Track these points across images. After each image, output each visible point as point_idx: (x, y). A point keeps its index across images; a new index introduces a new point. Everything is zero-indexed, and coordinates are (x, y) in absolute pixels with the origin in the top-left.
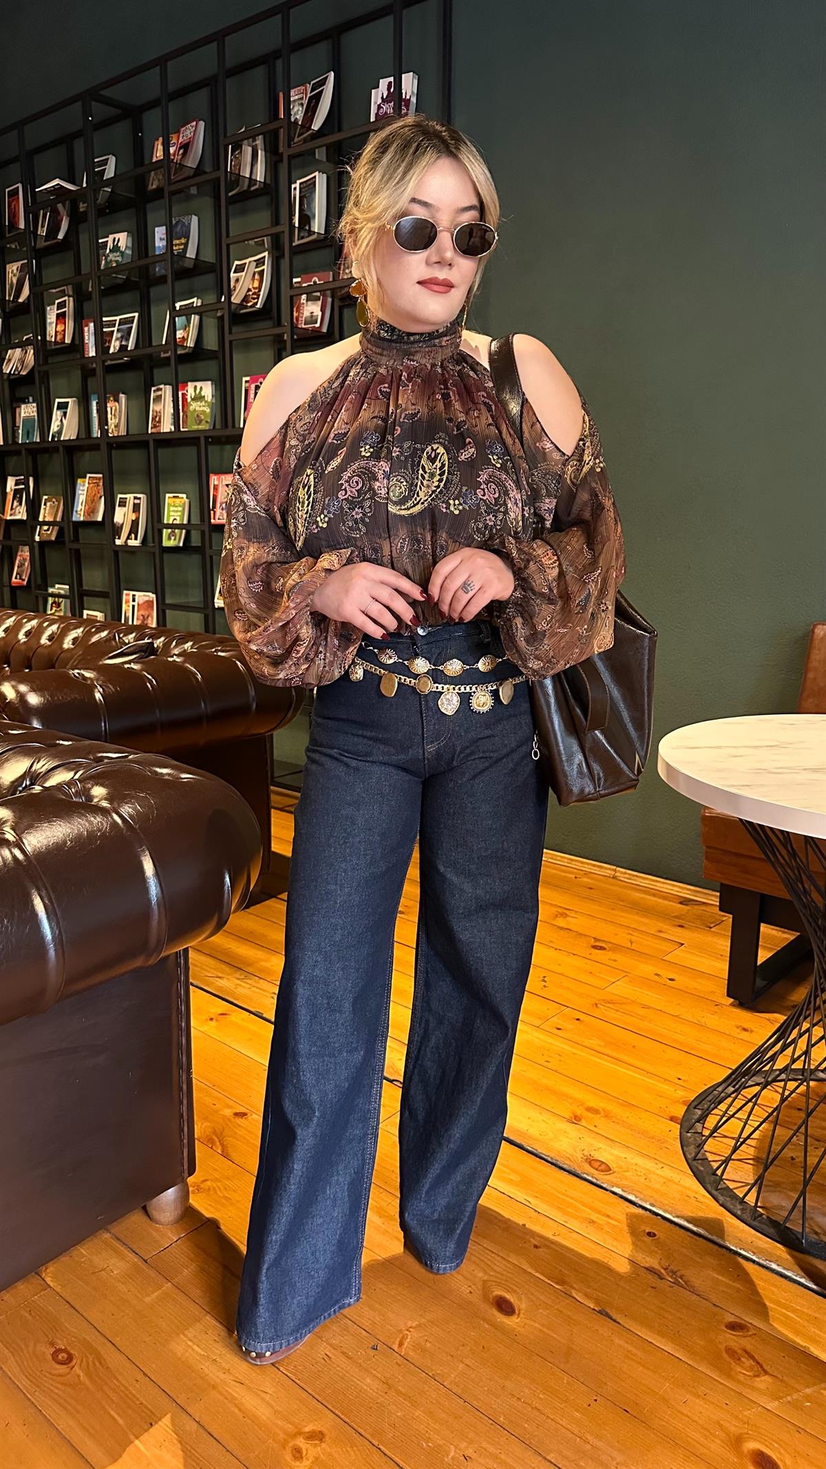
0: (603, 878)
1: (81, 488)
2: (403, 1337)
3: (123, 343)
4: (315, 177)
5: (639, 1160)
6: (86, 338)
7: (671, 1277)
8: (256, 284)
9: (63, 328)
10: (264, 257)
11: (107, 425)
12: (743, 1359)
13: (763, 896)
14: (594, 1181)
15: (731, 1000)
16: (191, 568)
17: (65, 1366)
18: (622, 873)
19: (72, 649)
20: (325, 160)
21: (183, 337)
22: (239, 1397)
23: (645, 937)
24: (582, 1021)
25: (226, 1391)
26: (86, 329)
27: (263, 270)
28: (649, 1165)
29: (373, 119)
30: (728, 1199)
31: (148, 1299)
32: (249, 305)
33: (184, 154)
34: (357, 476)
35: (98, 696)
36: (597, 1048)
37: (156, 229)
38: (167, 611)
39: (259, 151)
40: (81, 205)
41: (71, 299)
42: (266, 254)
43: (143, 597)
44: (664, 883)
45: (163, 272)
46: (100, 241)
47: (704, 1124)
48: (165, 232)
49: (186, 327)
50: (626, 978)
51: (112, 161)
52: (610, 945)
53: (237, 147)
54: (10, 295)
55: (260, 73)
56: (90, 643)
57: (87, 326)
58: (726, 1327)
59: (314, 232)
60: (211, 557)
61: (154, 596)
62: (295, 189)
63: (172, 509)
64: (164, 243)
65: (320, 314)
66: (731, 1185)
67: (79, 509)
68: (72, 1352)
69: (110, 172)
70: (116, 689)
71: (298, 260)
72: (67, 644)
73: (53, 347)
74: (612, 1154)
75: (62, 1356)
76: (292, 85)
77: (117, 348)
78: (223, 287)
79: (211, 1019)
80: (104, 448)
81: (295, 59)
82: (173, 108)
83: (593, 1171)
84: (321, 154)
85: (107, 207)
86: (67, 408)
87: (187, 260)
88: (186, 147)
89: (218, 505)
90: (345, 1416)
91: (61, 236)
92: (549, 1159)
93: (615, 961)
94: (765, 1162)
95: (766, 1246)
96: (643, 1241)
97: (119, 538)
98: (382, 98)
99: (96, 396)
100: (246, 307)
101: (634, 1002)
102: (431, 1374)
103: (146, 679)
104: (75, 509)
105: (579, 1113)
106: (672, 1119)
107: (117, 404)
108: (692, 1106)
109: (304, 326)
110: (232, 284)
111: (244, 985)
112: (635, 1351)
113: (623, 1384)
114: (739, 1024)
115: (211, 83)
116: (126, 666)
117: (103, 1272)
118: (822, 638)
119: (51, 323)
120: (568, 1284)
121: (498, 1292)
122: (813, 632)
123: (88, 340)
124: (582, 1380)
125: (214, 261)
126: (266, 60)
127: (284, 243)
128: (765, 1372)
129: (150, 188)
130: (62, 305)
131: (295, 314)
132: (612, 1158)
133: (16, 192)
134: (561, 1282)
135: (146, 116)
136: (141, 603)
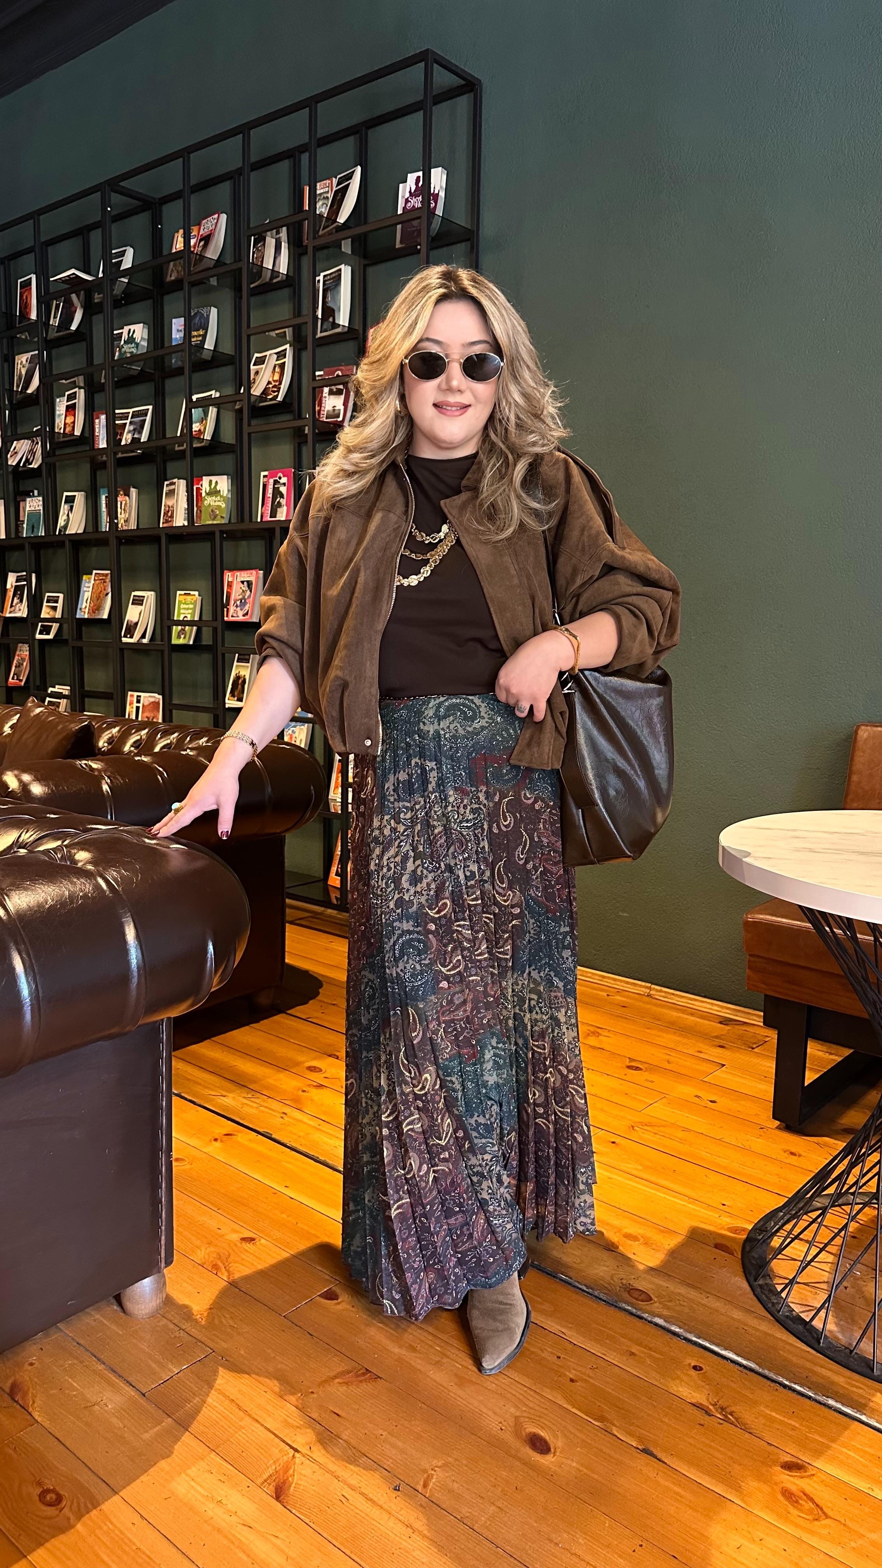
0: (637, 996)
1: (87, 585)
2: (428, 1477)
3: (136, 436)
4: (340, 270)
5: (682, 1290)
6: (97, 430)
7: (721, 1413)
8: (276, 377)
9: (72, 420)
10: (286, 350)
11: (117, 518)
12: (801, 1502)
13: (811, 1009)
14: (634, 1311)
15: (777, 1123)
16: (202, 667)
17: (54, 1508)
18: (657, 991)
20: (351, 253)
21: (200, 430)
22: (247, 1542)
23: (683, 1058)
24: (618, 1144)
25: (234, 1535)
26: (97, 421)
27: (285, 363)
28: (693, 1294)
29: (400, 212)
30: (792, 1322)
31: (146, 1436)
32: (269, 398)
33: (205, 246)
35: (105, 788)
36: (634, 1172)
37: (174, 320)
38: (174, 711)
39: (283, 244)
40: (96, 296)
41: (82, 390)
42: (287, 346)
43: (147, 698)
44: (702, 1001)
45: (180, 363)
46: (115, 332)
48: (183, 323)
49: (203, 420)
50: (664, 1099)
51: (130, 252)
52: (647, 1066)
53: (261, 239)
54: (18, 386)
55: (285, 166)
57: (98, 418)
58: (782, 1467)
59: (338, 325)
60: (223, 655)
61: (160, 697)
62: (319, 281)
63: (182, 606)
64: (182, 334)
65: (342, 408)
67: (84, 606)
68: (62, 1493)
69: (127, 263)
70: (125, 782)
71: (322, 353)
73: (62, 440)
74: (653, 1283)
75: (50, 1497)
76: (318, 178)
77: (129, 441)
78: (243, 379)
79: (216, 1140)
80: (113, 542)
81: (322, 153)
82: (194, 199)
83: (633, 1301)
84: (346, 247)
85: (122, 299)
86: (73, 502)
87: (205, 351)
88: (207, 239)
89: (232, 602)
91: (74, 327)
92: (585, 1288)
93: (652, 1082)
96: (689, 1375)
98: (410, 192)
99: (106, 490)
100: (266, 400)
101: (673, 1125)
102: (459, 1517)
103: (154, 773)
104: (79, 607)
105: (616, 1239)
106: (717, 1246)
107: (127, 498)
109: (325, 420)
110: (252, 377)
111: (251, 1104)
112: (683, 1493)
113: (671, 1528)
114: (786, 1148)
115: (235, 176)
117: (97, 1407)
118: (866, 739)
119: (60, 415)
120: (608, 1420)
121: (532, 1429)
122: (856, 732)
123: (99, 432)
124: (625, 1523)
125: (233, 354)
126: (292, 154)
127: (306, 336)
128: (827, 1516)
129: (168, 279)
130: (72, 397)
131: (317, 408)
132: (653, 1287)
133: (28, 283)
134: (601, 1419)
135: (166, 208)
136: (145, 704)
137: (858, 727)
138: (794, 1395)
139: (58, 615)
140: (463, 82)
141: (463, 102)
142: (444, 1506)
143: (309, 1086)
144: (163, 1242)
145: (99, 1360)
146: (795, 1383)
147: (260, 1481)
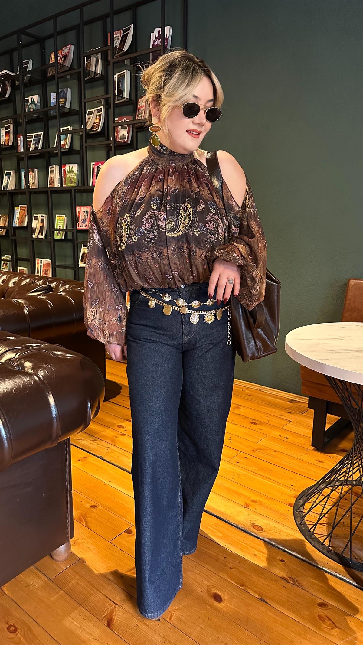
0: (255, 390)
1: (17, 211)
2: (171, 615)
3: (36, 146)
4: (125, 72)
5: (276, 525)
6: (19, 143)
7: (292, 581)
8: (98, 121)
9: (8, 138)
10: (102, 108)
11: (29, 183)
12: (326, 621)
13: (328, 402)
14: (256, 535)
15: (313, 448)
16: (68, 248)
17: (13, 634)
18: (264, 388)
19: (13, 287)
20: (129, 64)
21: (64, 144)
23: (274, 418)
24: (248, 459)
26: (19, 139)
27: (101, 114)
28: (281, 527)
29: (151, 47)
30: (316, 543)
31: (52, 599)
32: (94, 130)
33: (64, 60)
34: (150, 218)
35: (26, 311)
36: (254, 471)
37: (51, 94)
38: (57, 268)
39: (99, 60)
40: (17, 82)
41: (12, 125)
42: (102, 107)
43: (45, 261)
44: (281, 393)
45: (55, 113)
46: (25, 99)
47: (304, 507)
48: (55, 95)
49: (65, 139)
50: (266, 438)
51: (31, 62)
52: (259, 422)
53: (89, 57)
55: (99, 23)
56: (22, 285)
57: (19, 137)
58: (318, 605)
59: (125, 98)
60: (77, 244)
61: (51, 261)
62: (116, 77)
63: (59, 221)
64: (55, 100)
65: (127, 135)
66: (317, 536)
67: (16, 221)
68: (17, 626)
69: (30, 68)
70: (34, 308)
71: (117, 110)
72: (11, 284)
73: (4, 147)
74: (263, 522)
75: (12, 629)
76: (114, 30)
77: (34, 148)
78: (82, 121)
79: (79, 460)
80: (27, 193)
81: (116, 18)
82: (59, 38)
83: (255, 531)
84: (127, 62)
85: (28, 83)
87: (66, 109)
88: (65, 57)
89: (80, 220)
91: (7, 96)
92: (235, 525)
93: (261, 429)
94: (333, 525)
95: (333, 565)
96: (279, 564)
97: (34, 235)
98: (156, 37)
99: (24, 170)
100: (93, 131)
101: (271, 449)
102: (185, 633)
103: (48, 303)
104: (14, 221)
105: (248, 503)
106: (290, 505)
107: (33, 173)
108: (299, 498)
109: (119, 140)
110: (87, 120)
111: (94, 443)
112: (277, 618)
113: (272, 634)
114: (317, 459)
115: (77, 28)
116: (39, 297)
117: (31, 586)
118: (353, 286)
119: (2, 136)
120: (246, 586)
121: (215, 591)
122: (349, 282)
124: (254, 633)
125: (78, 110)
126: (102, 18)
127: (111, 102)
128: (336, 627)
129: (49, 75)
130: (7, 128)
131: (116, 135)
132: (263, 524)
134: (243, 585)
135: (46, 42)
136: (44, 264)
137: (350, 280)
142: (178, 628)
143: (119, 434)
147: (101, 618)
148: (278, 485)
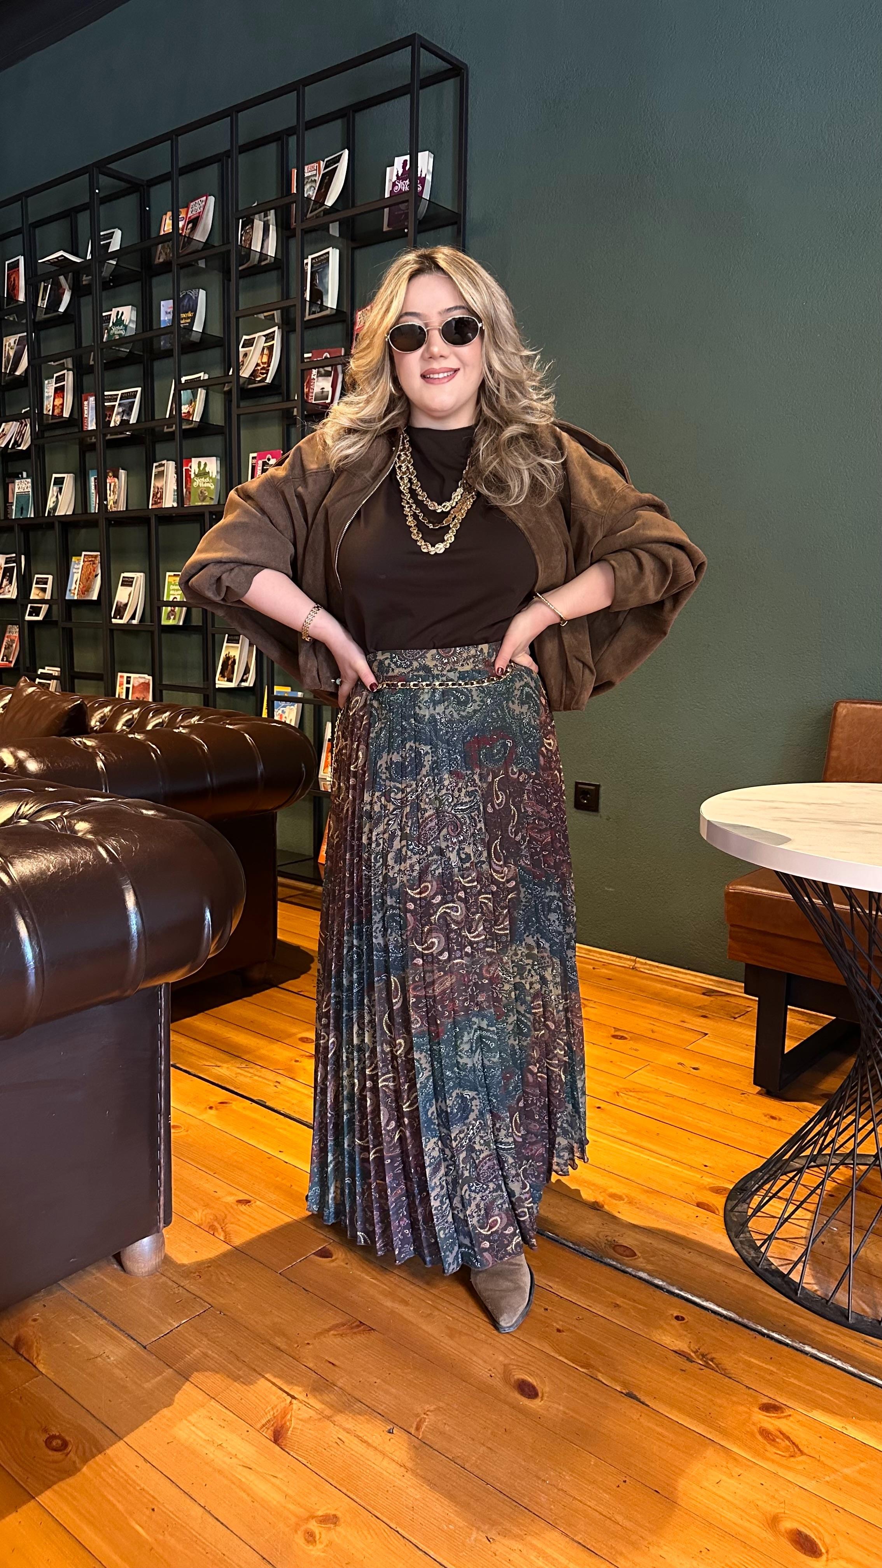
0: (624, 969)
1: (76, 566)
2: (421, 1420)
3: (125, 418)
4: (328, 253)
5: (665, 1246)
6: (86, 412)
7: (701, 1360)
8: (265, 359)
9: (61, 402)
10: (274, 332)
11: (106, 499)
12: (777, 1440)
13: (790, 977)
14: (619, 1266)
15: (758, 1088)
16: (192, 646)
17: (60, 1453)
18: (642, 963)
20: (338, 236)
21: (189, 411)
22: (247, 1483)
23: (667, 1027)
24: (604, 1111)
25: (234, 1476)
26: (86, 403)
27: (273, 345)
29: (387, 195)
31: (147, 1385)
32: (258, 380)
33: (194, 229)
35: (99, 763)
36: (619, 1136)
37: (162, 303)
38: (164, 692)
39: (271, 226)
40: (84, 278)
41: (71, 373)
42: (276, 328)
43: (137, 679)
44: (686, 974)
45: (168, 345)
46: (104, 314)
48: (172, 305)
49: (192, 402)
50: (648, 1067)
51: (118, 234)
52: (632, 1035)
53: (248, 222)
54: (6, 368)
55: (272, 149)
57: (87, 400)
58: (760, 1408)
59: (326, 307)
60: (213, 635)
61: (150, 678)
62: (307, 264)
63: (172, 587)
64: (170, 316)
65: (330, 390)
67: (73, 588)
68: (67, 1438)
69: (115, 245)
71: (310, 336)
73: (50, 421)
74: (636, 1240)
75: (56, 1443)
76: (306, 161)
77: (118, 423)
78: (232, 361)
79: (211, 1108)
80: (102, 523)
81: (310, 136)
82: (183, 181)
83: (618, 1257)
84: (334, 230)
85: (111, 281)
86: (62, 484)
87: (193, 333)
88: (195, 222)
90: (361, 1499)
91: (62, 309)
92: (571, 1245)
93: (636, 1050)
96: (671, 1325)
98: (397, 175)
99: (95, 472)
100: (255, 382)
101: (657, 1091)
102: (452, 1458)
104: (68, 588)
105: (602, 1199)
106: (699, 1205)
107: (116, 480)
109: (314, 403)
110: (241, 359)
111: (246, 1074)
113: (653, 1465)
114: (766, 1112)
115: (222, 159)
117: (99, 1359)
118: (845, 716)
119: (48, 397)
120: (593, 1367)
121: (520, 1375)
122: (835, 709)
123: (88, 414)
124: (610, 1462)
125: (222, 336)
126: (279, 138)
127: (295, 319)
128: (802, 1453)
129: (157, 261)
130: (60, 379)
131: (306, 390)
132: (636, 1243)
133: (16, 265)
134: (587, 1366)
135: (153, 190)
136: (136, 685)
137: (838, 704)
138: (773, 1342)
139: (48, 596)
140: (450, 66)
141: (449, 87)
142: (436, 1447)
143: (302, 1056)
144: (162, 1202)
145: (101, 1315)
146: (773, 1332)
147: (259, 1426)
148: (673, 1164)
